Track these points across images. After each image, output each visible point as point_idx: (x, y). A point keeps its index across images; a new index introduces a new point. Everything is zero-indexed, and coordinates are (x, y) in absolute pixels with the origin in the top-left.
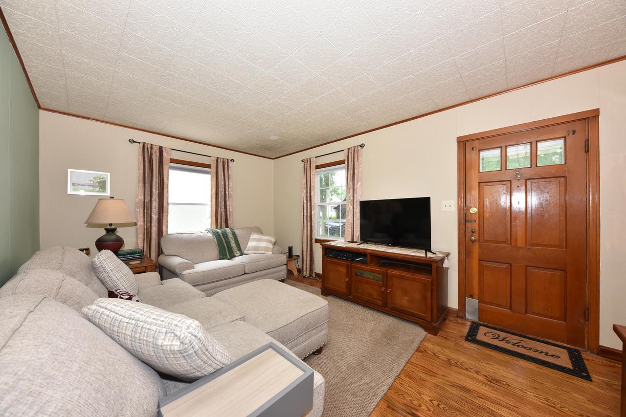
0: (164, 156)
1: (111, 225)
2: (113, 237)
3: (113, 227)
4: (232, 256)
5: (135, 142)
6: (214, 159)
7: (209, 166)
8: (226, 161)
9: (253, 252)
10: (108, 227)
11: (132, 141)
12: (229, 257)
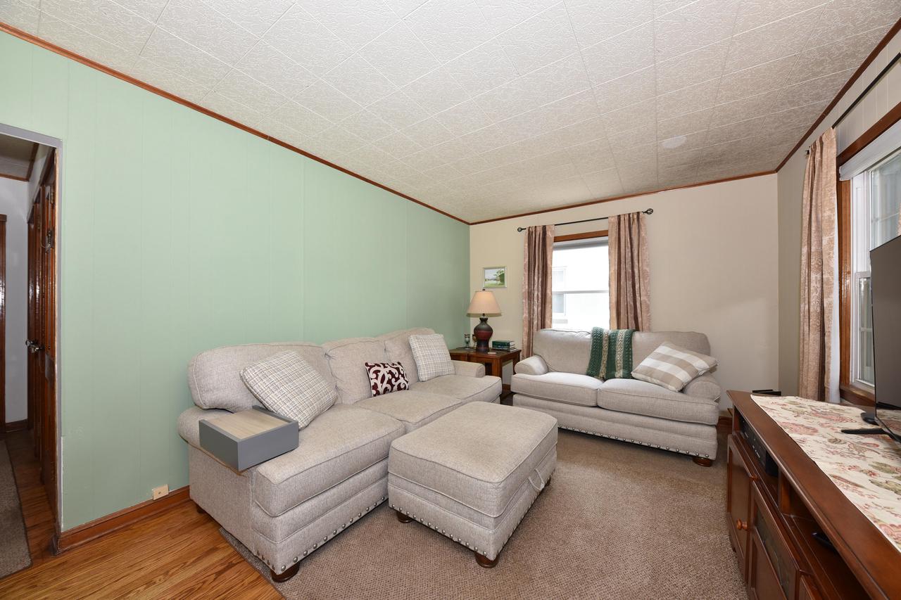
0: (547, 236)
1: (484, 315)
2: (484, 326)
3: (485, 317)
4: (610, 375)
5: (522, 229)
6: (612, 219)
7: (604, 234)
8: (635, 216)
9: (644, 377)
10: (482, 317)
11: (520, 230)
12: (601, 375)
